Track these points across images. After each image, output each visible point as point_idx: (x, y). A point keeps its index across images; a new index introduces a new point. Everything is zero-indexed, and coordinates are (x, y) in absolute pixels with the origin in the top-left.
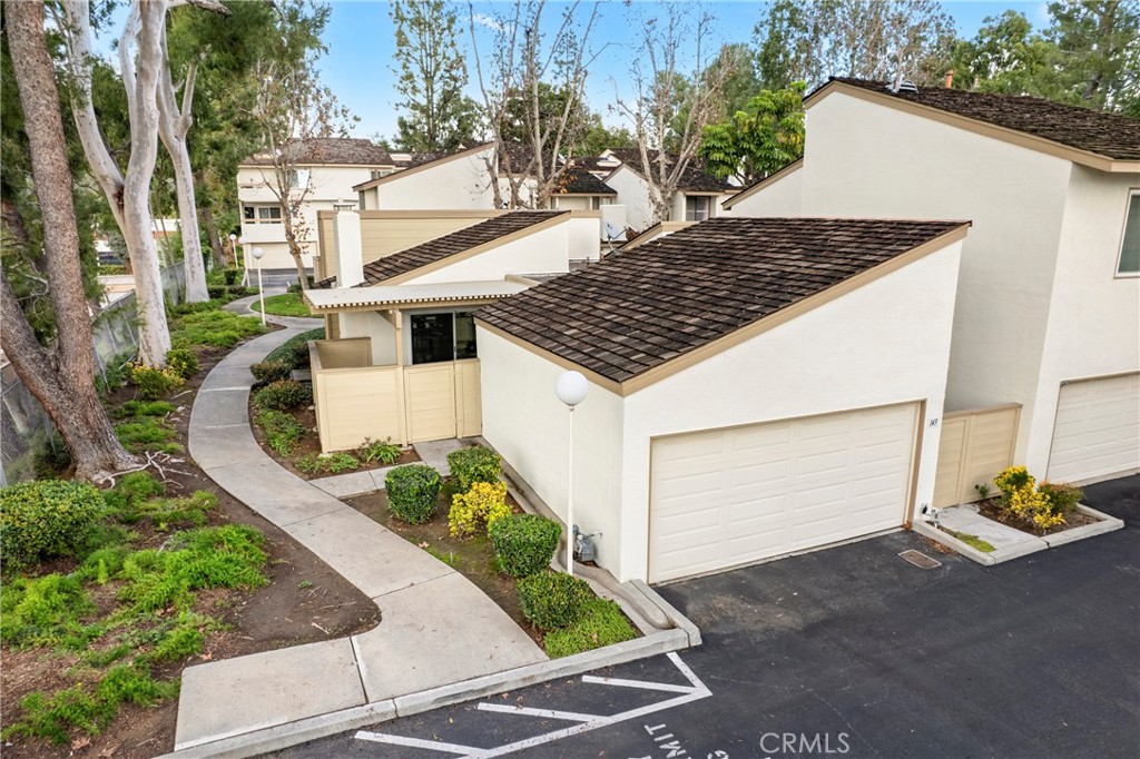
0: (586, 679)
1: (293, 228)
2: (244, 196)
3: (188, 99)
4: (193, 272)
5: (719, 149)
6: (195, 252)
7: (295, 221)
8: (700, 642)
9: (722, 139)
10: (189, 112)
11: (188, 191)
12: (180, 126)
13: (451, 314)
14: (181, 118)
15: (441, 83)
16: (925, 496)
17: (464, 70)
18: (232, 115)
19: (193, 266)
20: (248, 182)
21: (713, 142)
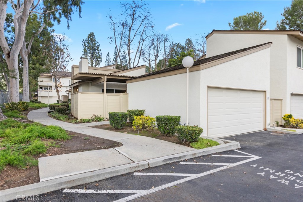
0: (213, 155)
1: (57, 85)
2: (40, 84)
3: (30, 45)
4: (25, 94)
5: (173, 64)
6: (27, 88)
7: (58, 83)
8: (240, 148)
9: (174, 62)
10: (30, 49)
11: (27, 71)
12: (26, 53)
13: (114, 90)
14: (27, 51)
15: (95, 62)
16: (268, 121)
17: (101, 59)
18: (39, 61)
19: (25, 92)
20: (41, 80)
21: (172, 63)
